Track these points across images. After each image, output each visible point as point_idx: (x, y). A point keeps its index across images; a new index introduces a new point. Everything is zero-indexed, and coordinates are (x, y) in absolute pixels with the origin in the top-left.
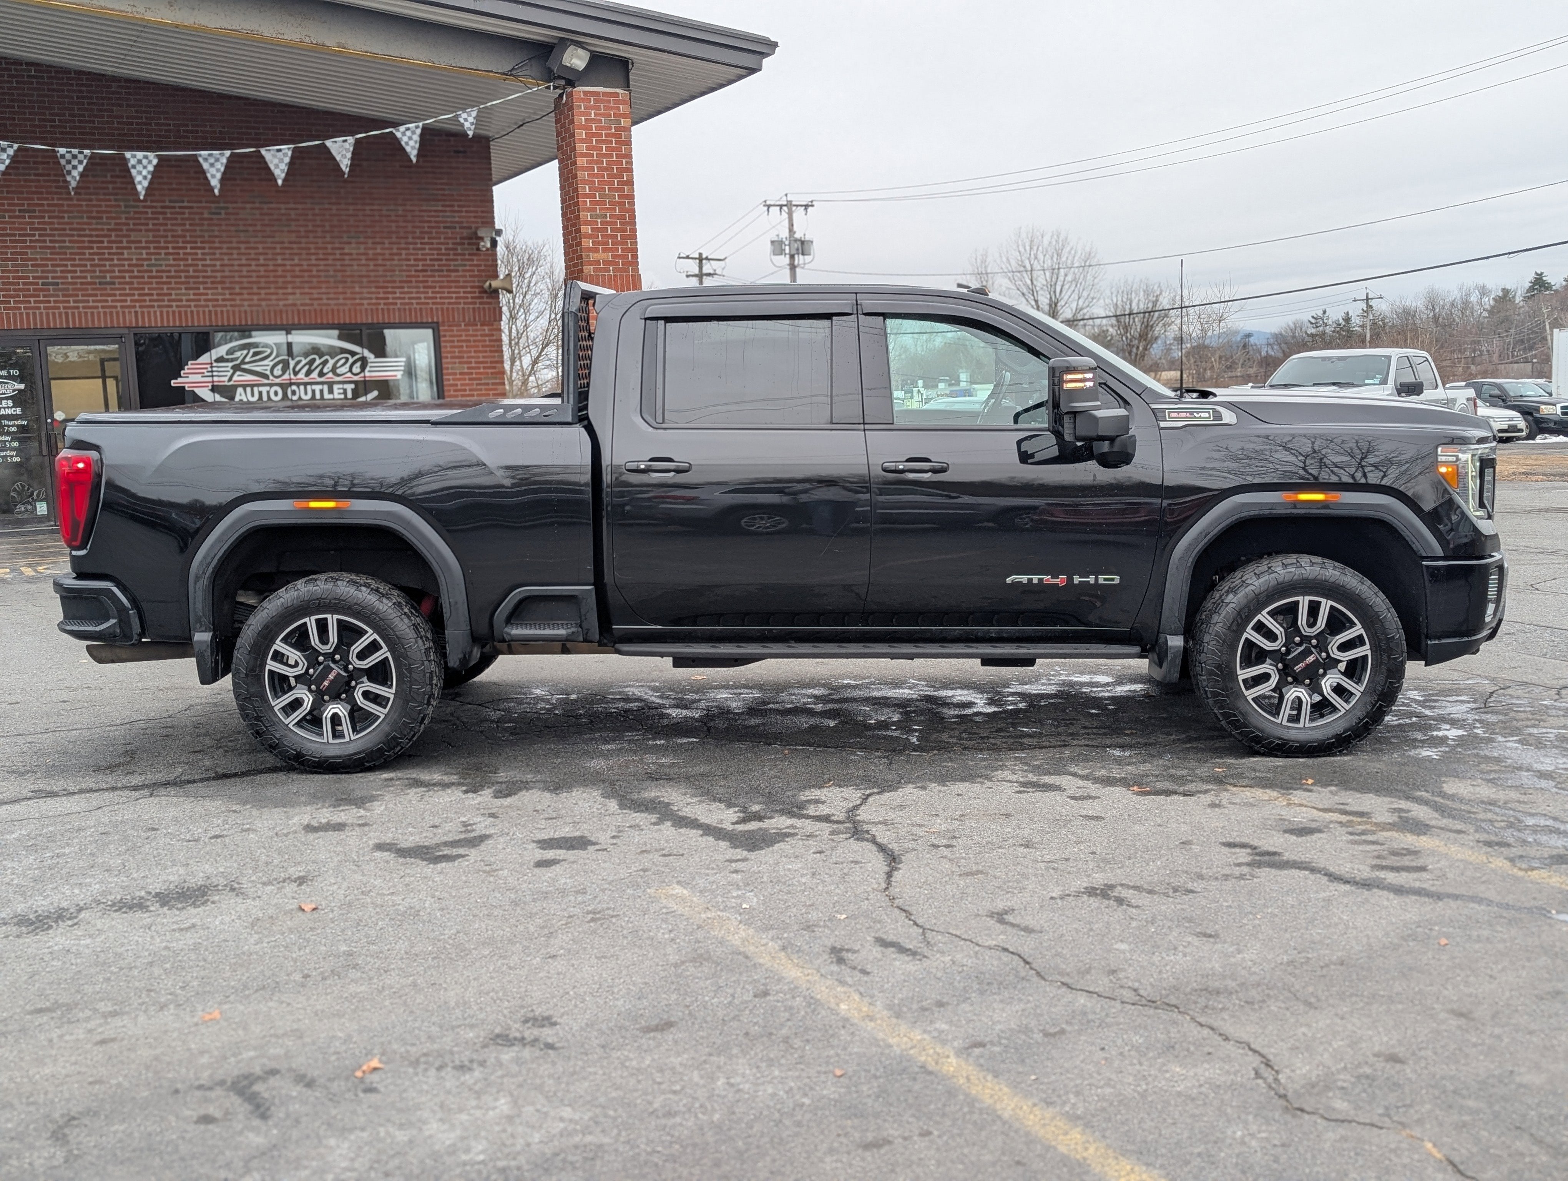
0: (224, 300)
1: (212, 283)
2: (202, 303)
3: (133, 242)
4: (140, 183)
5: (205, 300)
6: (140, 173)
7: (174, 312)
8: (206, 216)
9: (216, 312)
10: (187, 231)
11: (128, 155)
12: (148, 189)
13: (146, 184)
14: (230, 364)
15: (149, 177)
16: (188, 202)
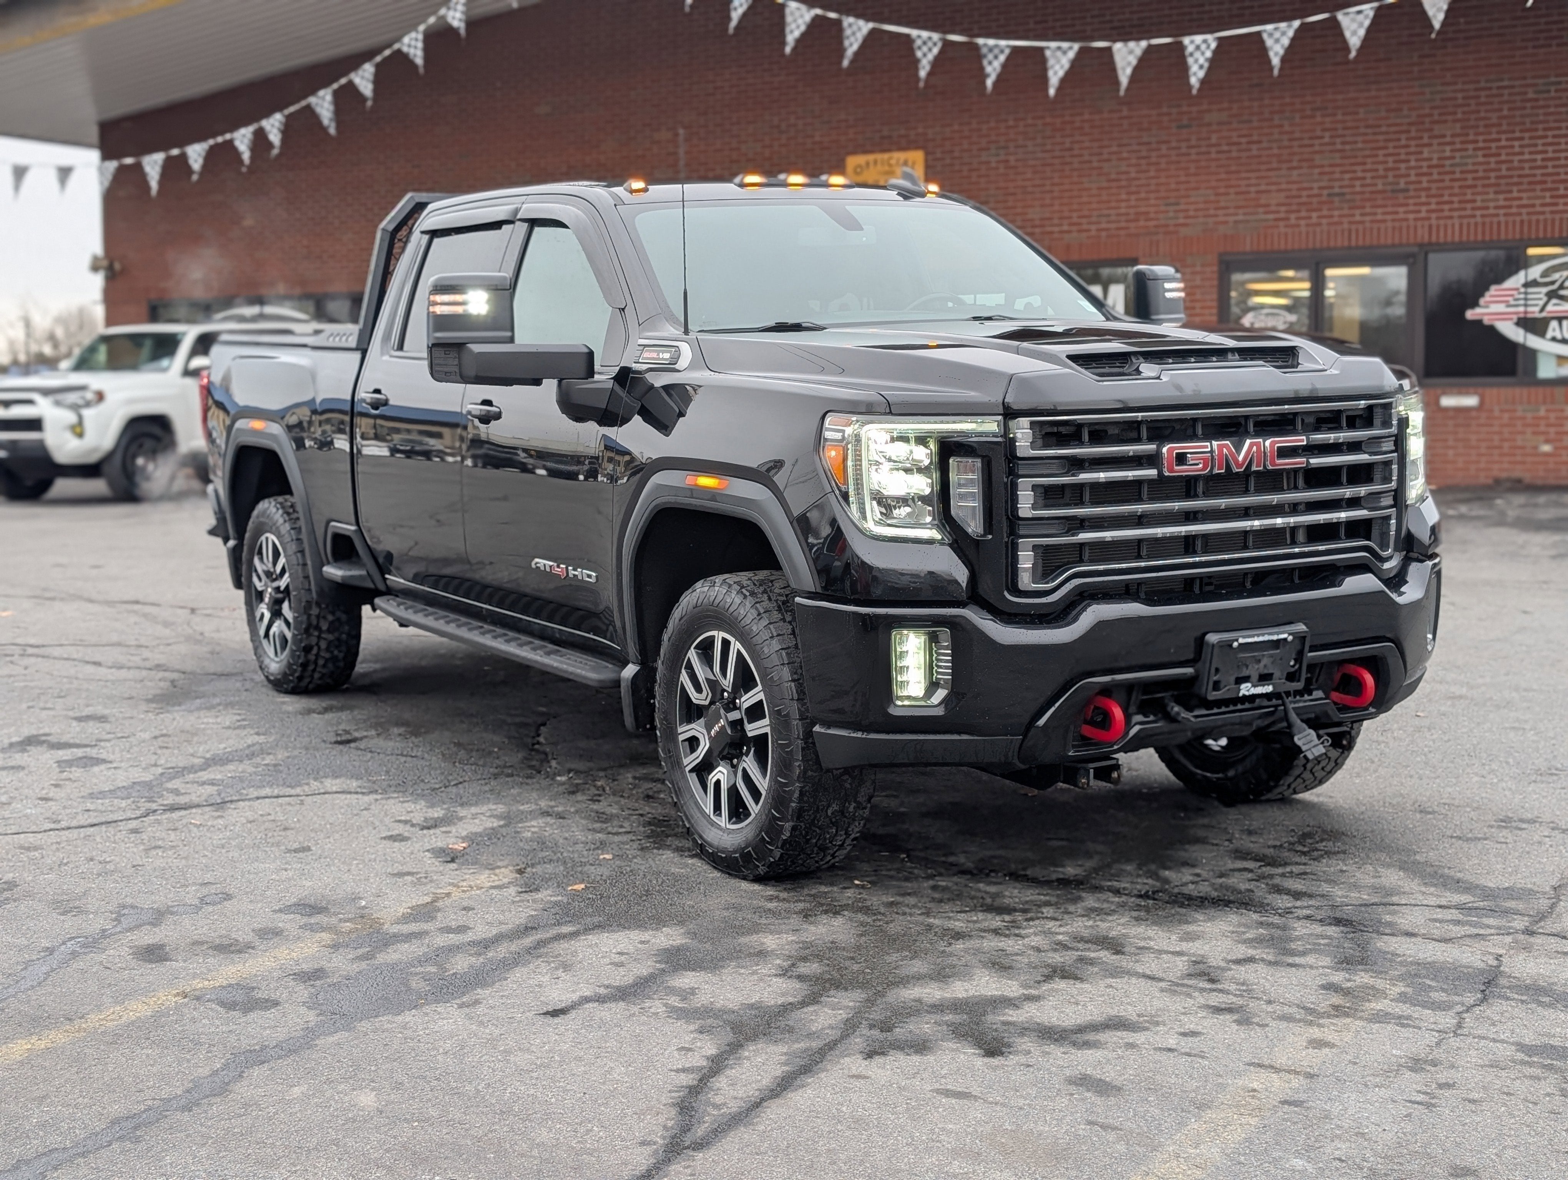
0: (1543, 205)
1: (1530, 183)
2: (1514, 210)
3: (1436, 137)
4: (1195, 74)
5: (1519, 206)
6: (1196, 61)
7: (1476, 224)
8: (1531, 95)
9: (1530, 222)
10: (1505, 117)
11: (1186, 40)
12: (1203, 82)
13: (1201, 74)
14: (1545, 290)
15: (1206, 65)
16: (1510, 79)
